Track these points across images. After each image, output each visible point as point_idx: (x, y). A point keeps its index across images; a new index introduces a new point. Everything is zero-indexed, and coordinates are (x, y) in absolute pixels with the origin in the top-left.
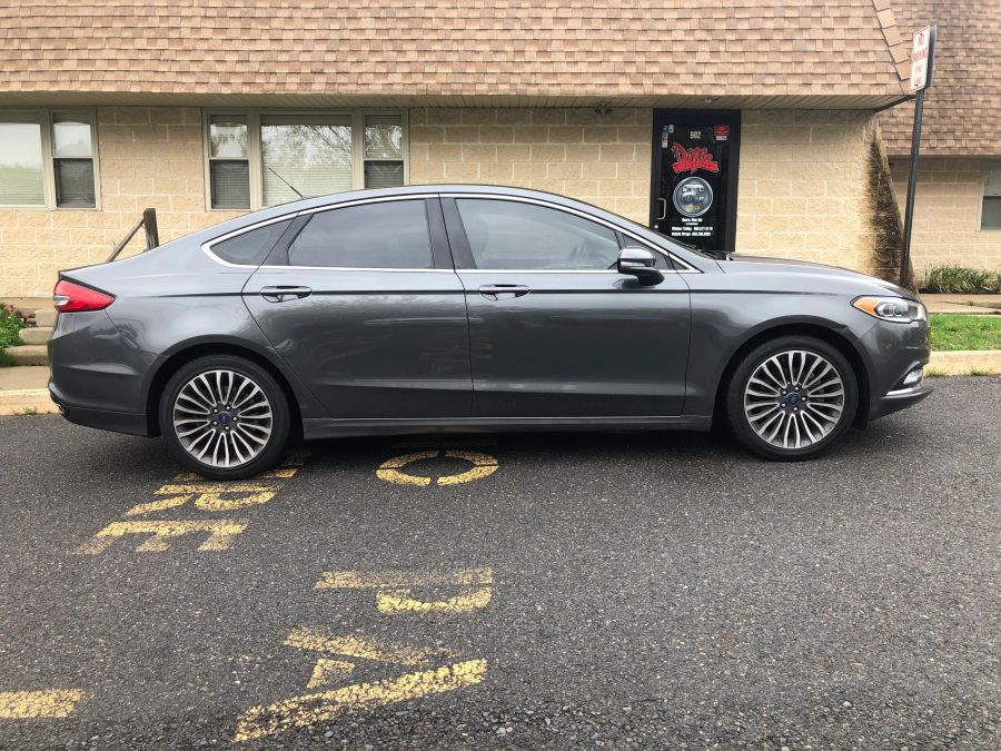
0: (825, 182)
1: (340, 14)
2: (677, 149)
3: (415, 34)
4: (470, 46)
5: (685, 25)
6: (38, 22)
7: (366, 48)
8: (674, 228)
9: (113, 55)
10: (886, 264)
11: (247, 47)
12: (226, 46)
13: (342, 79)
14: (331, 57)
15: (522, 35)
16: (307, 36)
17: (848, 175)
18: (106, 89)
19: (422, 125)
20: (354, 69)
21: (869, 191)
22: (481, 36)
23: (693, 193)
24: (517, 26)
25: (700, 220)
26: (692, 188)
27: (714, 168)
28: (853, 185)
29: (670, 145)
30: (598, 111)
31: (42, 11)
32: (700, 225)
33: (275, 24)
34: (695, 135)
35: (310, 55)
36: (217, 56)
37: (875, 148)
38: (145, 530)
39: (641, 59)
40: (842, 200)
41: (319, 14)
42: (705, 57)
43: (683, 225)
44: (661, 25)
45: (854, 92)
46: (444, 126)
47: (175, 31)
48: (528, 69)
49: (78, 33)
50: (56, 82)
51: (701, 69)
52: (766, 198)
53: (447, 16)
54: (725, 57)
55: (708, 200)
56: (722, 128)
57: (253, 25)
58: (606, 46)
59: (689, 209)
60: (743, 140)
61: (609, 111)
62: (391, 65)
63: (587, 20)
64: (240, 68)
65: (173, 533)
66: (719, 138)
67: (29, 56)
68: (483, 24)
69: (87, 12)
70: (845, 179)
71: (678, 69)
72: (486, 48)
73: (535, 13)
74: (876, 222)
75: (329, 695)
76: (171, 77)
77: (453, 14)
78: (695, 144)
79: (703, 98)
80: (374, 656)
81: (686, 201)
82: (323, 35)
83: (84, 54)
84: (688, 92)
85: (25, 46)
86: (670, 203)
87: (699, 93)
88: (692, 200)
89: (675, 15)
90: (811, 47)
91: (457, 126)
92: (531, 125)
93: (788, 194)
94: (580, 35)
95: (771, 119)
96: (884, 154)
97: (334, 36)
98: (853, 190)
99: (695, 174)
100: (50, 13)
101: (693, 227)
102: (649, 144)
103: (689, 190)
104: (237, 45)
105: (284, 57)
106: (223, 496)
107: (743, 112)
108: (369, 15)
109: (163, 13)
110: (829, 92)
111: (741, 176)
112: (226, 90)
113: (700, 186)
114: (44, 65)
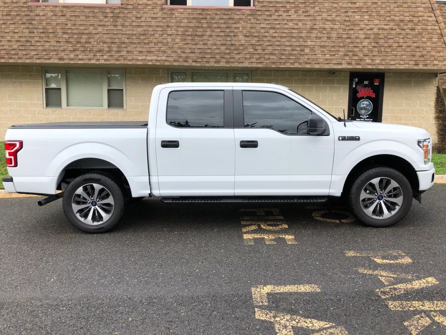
0: (418, 102)
1: (230, 34)
2: (359, 88)
3: (261, 43)
4: (283, 48)
5: (368, 41)
6: (111, 36)
7: (241, 48)
8: (357, 119)
9: (140, 50)
10: (442, 135)
11: (194, 47)
12: (185, 47)
13: (232, 60)
14: (228, 51)
15: (303, 44)
16: (218, 42)
17: (427, 99)
18: (138, 63)
19: (256, 77)
20: (237, 57)
21: (435, 105)
22: (287, 43)
23: (365, 105)
24: (301, 40)
25: (368, 116)
26: (364, 103)
27: (374, 96)
28: (430, 103)
29: (356, 86)
30: (330, 73)
31: (112, 32)
32: (367, 118)
33: (205, 38)
34: (366, 82)
35: (218, 50)
36: (182, 50)
37: (438, 88)
38: (259, 237)
39: (350, 54)
40: (425, 109)
41: (222, 34)
42: (375, 53)
43: (361, 118)
44: (358, 40)
45: (435, 68)
46: (266, 78)
47: (166, 40)
48: (306, 57)
49: (126, 41)
50: (118, 60)
51: (374, 58)
52: (394, 108)
53: (274, 35)
54: (384, 54)
55: (371, 108)
56: (377, 80)
57: (196, 38)
58: (337, 49)
59: (363, 112)
60: (385, 85)
61: (333, 73)
62: (251, 55)
63: (329, 38)
64: (191, 55)
65: (270, 238)
66: (376, 84)
67: (107, 49)
68: (288, 39)
69: (130, 32)
70: (426, 100)
71: (365, 58)
72: (289, 48)
73: (308, 35)
74: (438, 118)
75: (395, 286)
76: (164, 58)
77: (276, 35)
78: (365, 86)
79: (374, 69)
80: (395, 276)
81: (362, 109)
82: (224, 42)
83: (129, 49)
84: (370, 67)
85: (105, 45)
86: (356, 110)
87: (374, 67)
88: (364, 108)
89: (363, 36)
90: (418, 50)
91: (271, 78)
92: (300, 78)
93: (402, 106)
94: (326, 44)
95: (397, 77)
96: (442, 91)
97: (229, 43)
98: (429, 105)
99: (366, 98)
100: (115, 32)
101: (364, 119)
102: (348, 86)
103: (363, 104)
104: (190, 46)
105: (209, 51)
106: (269, 225)
107: (386, 74)
108: (242, 34)
109: (160, 33)
110: (425, 68)
111: (384, 99)
112: (186, 64)
113: (368, 103)
114: (113, 53)
